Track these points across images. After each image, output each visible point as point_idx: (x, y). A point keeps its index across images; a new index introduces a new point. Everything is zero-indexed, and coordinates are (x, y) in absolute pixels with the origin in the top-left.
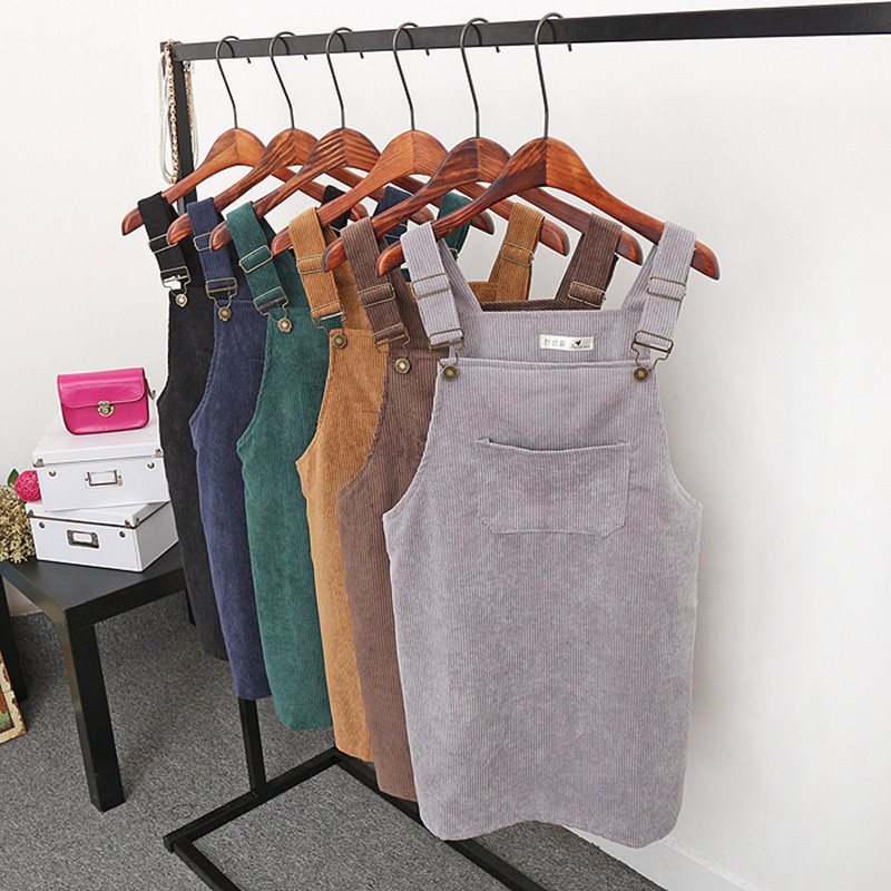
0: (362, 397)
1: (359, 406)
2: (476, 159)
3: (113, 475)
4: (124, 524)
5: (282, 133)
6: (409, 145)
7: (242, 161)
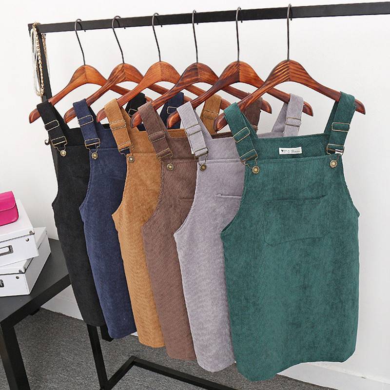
0: (143, 183)
1: (141, 187)
2: (197, 73)
3: (8, 248)
4: (18, 272)
5: (118, 66)
6: (159, 68)
7: (89, 81)
